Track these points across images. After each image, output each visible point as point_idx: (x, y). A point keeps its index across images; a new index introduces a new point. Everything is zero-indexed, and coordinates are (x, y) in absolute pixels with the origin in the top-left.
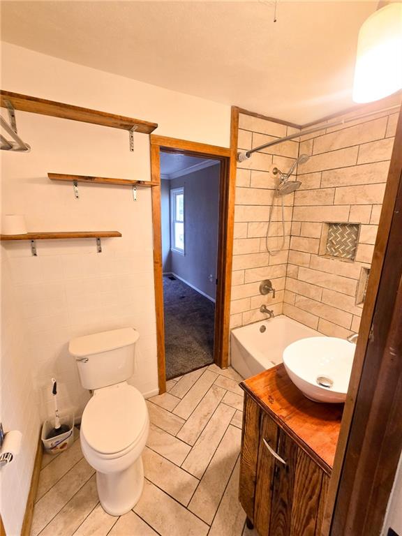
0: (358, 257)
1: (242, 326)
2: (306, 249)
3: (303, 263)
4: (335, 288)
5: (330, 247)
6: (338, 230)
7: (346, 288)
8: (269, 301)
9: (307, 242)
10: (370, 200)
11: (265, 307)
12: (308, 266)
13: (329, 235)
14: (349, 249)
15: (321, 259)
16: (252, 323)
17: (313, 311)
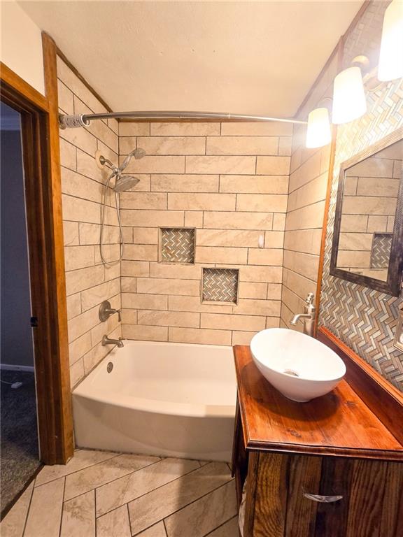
0: (196, 259)
1: (85, 376)
2: (142, 257)
3: (142, 274)
4: (180, 293)
5: (166, 253)
6: (171, 235)
7: (191, 290)
8: (109, 328)
9: (143, 249)
10: (201, 207)
11: (106, 336)
12: (147, 275)
13: (164, 241)
14: (185, 253)
15: (161, 266)
16: (96, 366)
17: (161, 322)
